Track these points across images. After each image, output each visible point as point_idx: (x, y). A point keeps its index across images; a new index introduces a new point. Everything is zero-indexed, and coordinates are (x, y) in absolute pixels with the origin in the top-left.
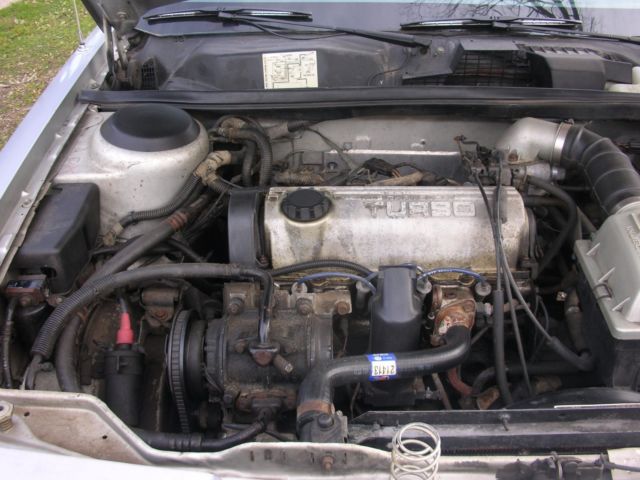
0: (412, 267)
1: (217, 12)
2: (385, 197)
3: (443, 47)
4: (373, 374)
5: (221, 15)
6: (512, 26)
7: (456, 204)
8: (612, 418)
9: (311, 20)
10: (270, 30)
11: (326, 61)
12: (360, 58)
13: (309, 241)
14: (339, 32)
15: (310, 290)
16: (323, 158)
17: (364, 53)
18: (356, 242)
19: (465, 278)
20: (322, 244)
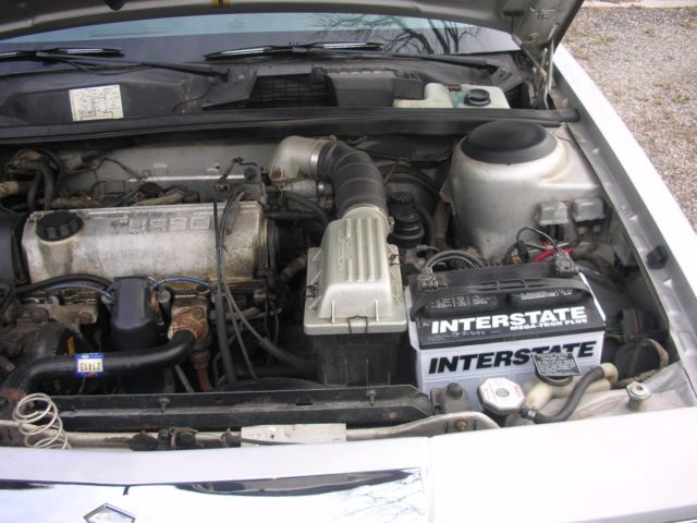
0: (143, 278)
1: (35, 52)
2: (130, 216)
3: (242, 75)
4: (79, 371)
5: (39, 54)
6: (312, 50)
7: (193, 219)
8: (267, 402)
9: (122, 56)
10: (83, 67)
11: (129, 93)
12: (162, 90)
13: (59, 258)
14: (145, 65)
15: (62, 302)
16: (124, 186)
17: (165, 84)
18: (101, 257)
19: (201, 288)
20: (71, 261)
